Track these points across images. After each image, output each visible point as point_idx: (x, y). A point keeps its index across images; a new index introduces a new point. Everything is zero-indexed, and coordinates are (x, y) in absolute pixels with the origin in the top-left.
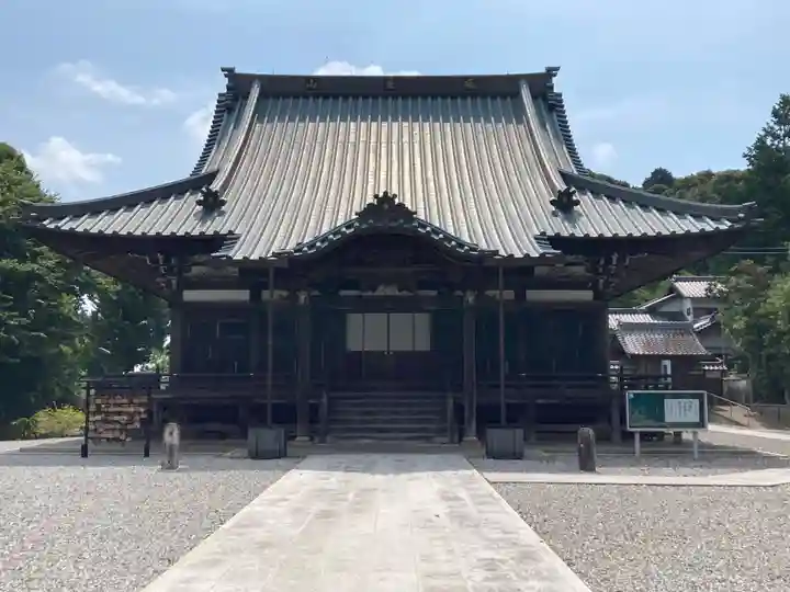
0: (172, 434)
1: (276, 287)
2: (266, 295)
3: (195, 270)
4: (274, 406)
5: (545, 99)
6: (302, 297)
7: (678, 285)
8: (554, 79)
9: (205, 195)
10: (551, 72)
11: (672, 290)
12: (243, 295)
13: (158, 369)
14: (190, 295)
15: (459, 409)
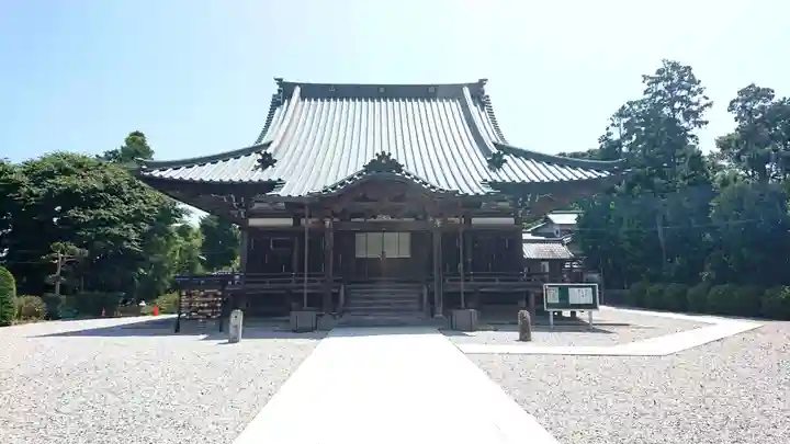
0: (237, 318)
1: (310, 217)
2: (303, 221)
3: (257, 206)
4: (308, 294)
5: (479, 98)
6: (328, 223)
7: (550, 216)
8: (485, 87)
9: (263, 156)
10: (482, 83)
11: (547, 219)
12: (289, 222)
13: (233, 272)
14: (253, 222)
15: (431, 295)
